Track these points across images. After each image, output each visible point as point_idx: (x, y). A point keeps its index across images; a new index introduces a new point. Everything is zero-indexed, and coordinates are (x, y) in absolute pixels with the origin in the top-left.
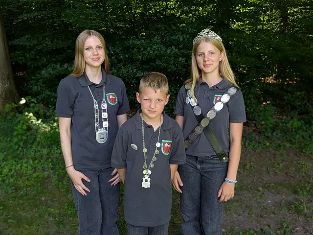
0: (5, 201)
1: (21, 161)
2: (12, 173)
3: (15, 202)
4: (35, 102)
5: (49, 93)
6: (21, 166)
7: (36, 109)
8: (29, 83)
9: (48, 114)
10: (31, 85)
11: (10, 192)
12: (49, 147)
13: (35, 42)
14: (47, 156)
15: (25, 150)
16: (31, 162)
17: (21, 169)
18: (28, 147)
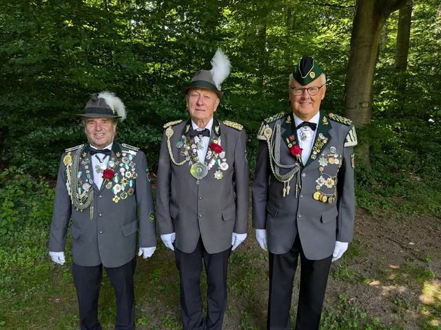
0: (5, 312)
1: (14, 250)
2: (6, 268)
3: (21, 311)
4: (22, 173)
5: (37, 161)
6: (17, 257)
7: (22, 181)
8: (9, 150)
9: (37, 186)
10: (12, 152)
11: (9, 297)
12: (46, 227)
13: (20, 102)
14: (47, 240)
15: (16, 234)
16: (29, 250)
17: (17, 260)
18: (19, 230)
